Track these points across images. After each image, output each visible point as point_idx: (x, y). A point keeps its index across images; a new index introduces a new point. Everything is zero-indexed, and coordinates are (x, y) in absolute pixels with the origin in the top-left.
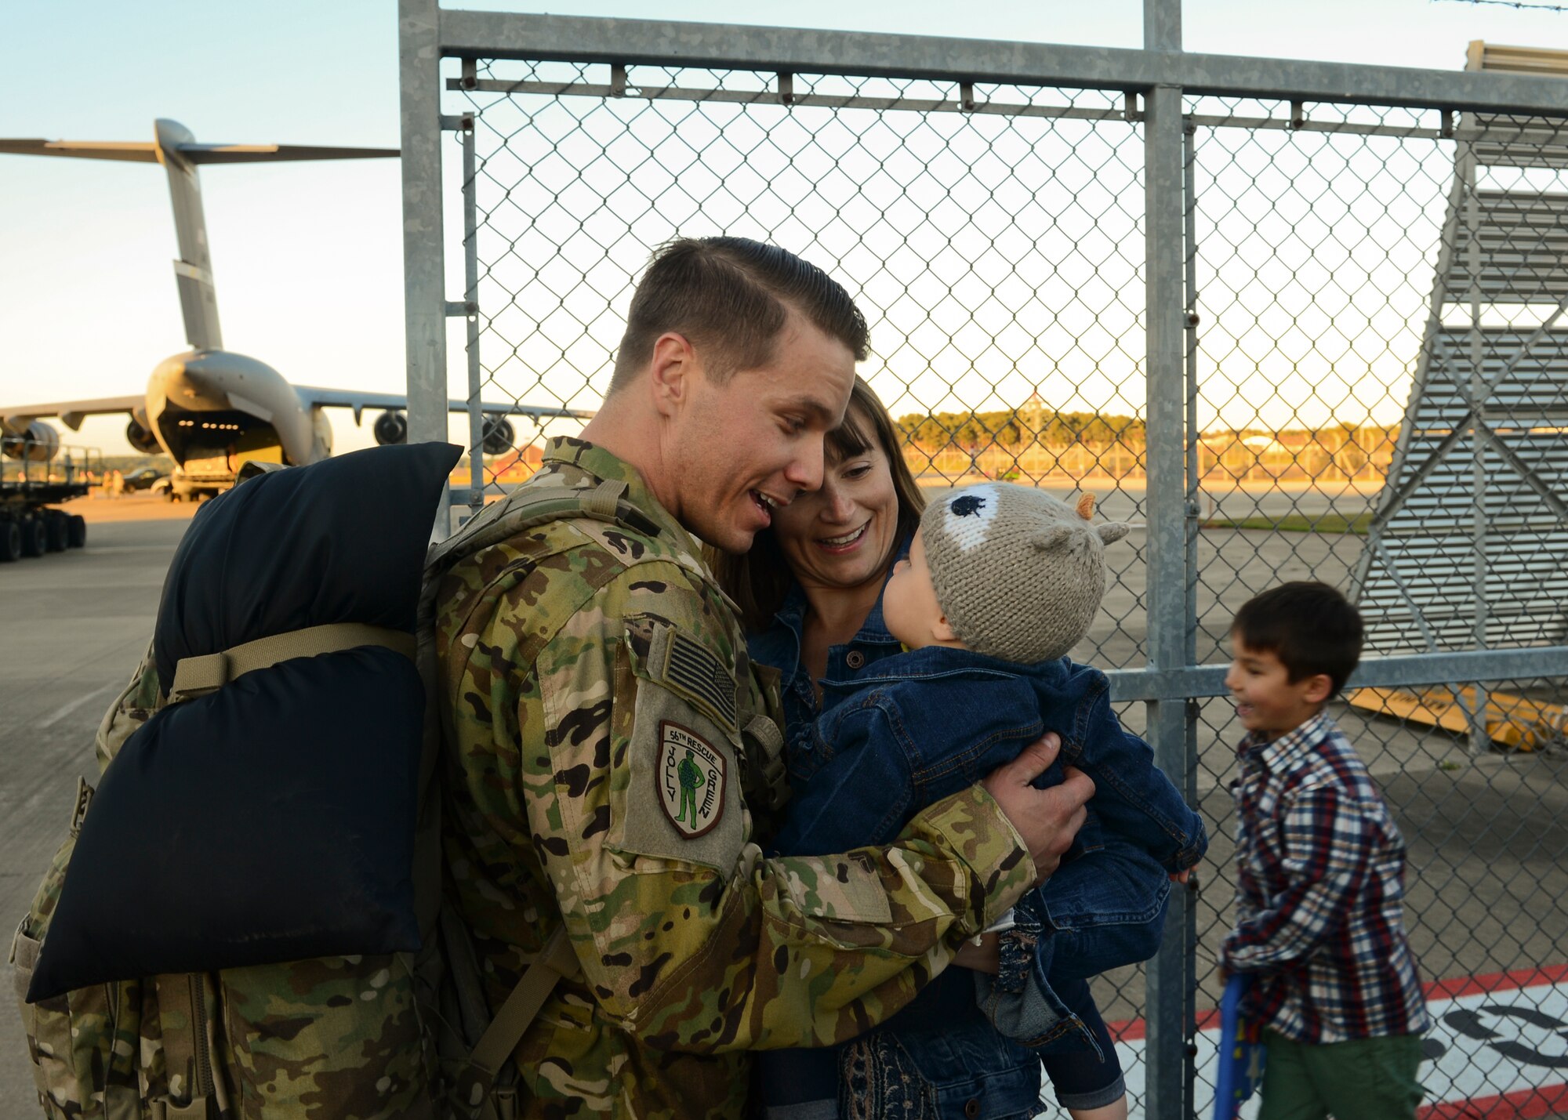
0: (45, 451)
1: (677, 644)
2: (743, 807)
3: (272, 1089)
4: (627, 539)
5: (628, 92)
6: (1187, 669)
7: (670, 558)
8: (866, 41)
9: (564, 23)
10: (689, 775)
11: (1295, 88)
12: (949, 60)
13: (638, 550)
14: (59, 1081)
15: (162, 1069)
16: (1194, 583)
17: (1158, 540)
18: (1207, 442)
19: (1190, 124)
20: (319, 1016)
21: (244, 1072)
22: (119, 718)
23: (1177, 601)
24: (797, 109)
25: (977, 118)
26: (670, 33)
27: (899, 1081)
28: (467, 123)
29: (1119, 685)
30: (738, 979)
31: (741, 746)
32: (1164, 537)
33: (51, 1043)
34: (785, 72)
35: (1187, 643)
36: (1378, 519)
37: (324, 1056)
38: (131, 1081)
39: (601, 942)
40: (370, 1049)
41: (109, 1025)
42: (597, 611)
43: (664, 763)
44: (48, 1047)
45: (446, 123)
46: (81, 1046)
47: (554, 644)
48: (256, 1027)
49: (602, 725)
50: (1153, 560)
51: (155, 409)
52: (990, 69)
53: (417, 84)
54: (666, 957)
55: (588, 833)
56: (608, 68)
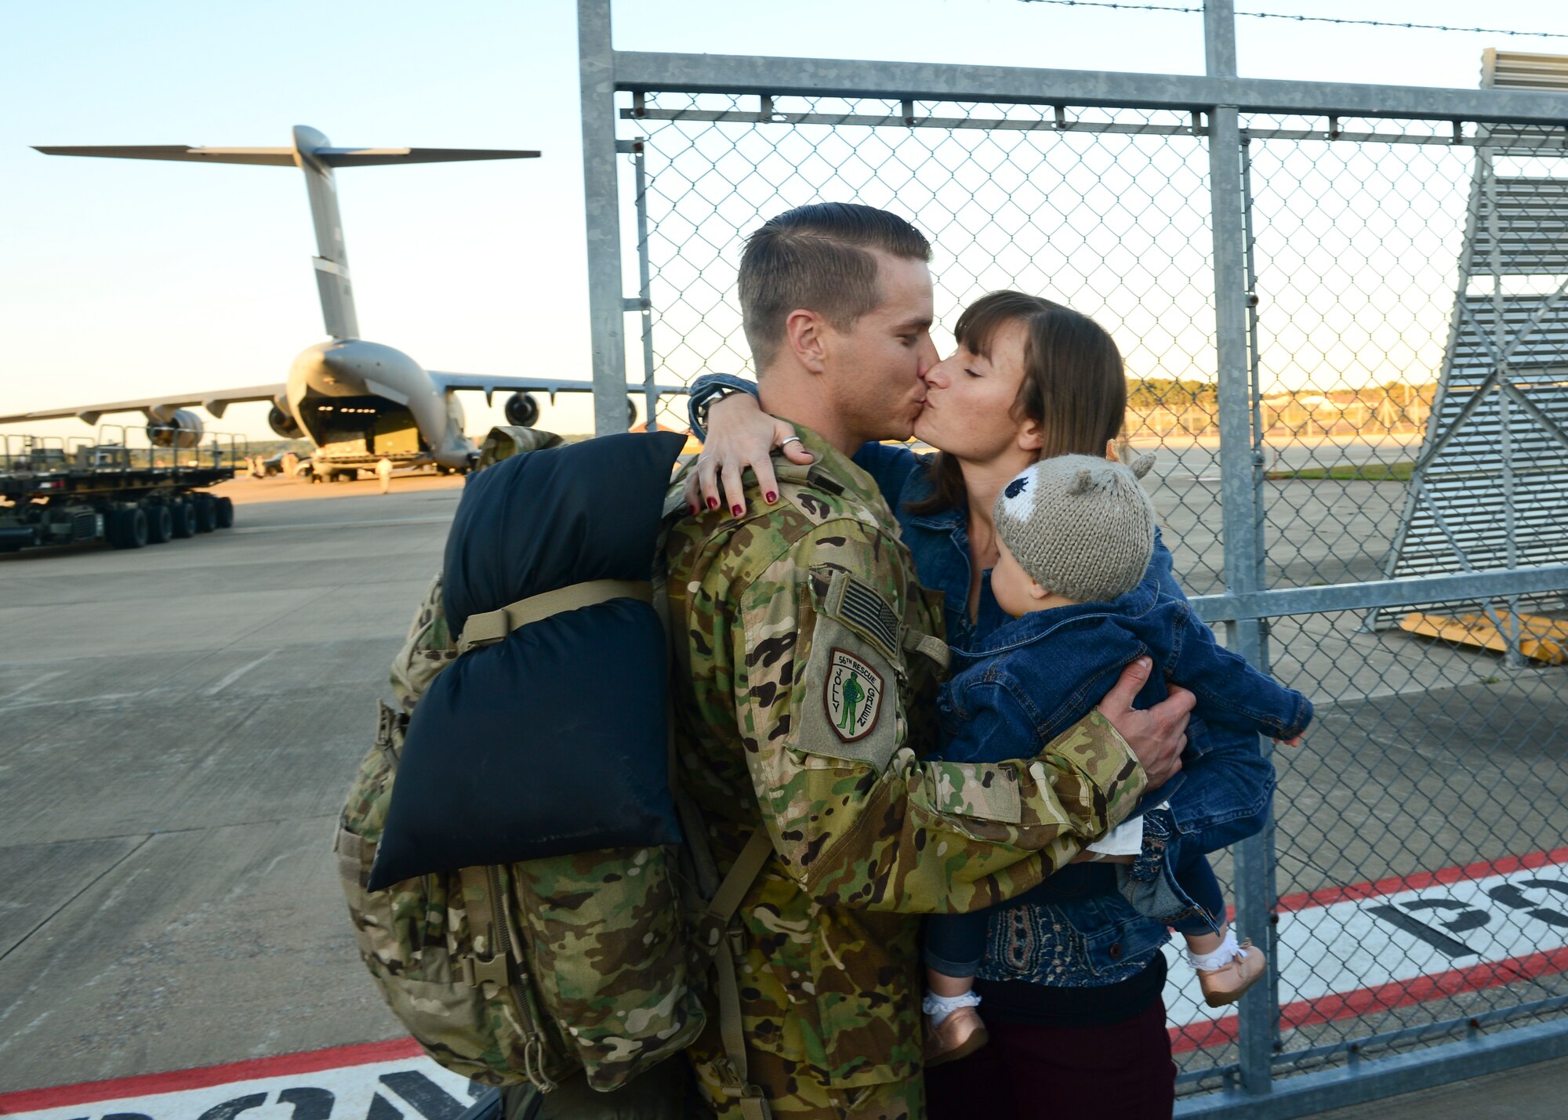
0: (192, 437)
1: (850, 587)
2: (898, 716)
3: (562, 947)
4: (817, 500)
5: (775, 118)
6: (1259, 593)
7: (850, 516)
8: (975, 73)
9: (720, 61)
10: (851, 692)
11: (1332, 106)
12: (1044, 87)
13: (825, 511)
14: (383, 944)
15: (467, 932)
16: (1262, 521)
17: (1231, 485)
18: (1270, 402)
19: (1245, 137)
20: (597, 890)
21: (536, 935)
22: (416, 657)
23: (1249, 536)
24: (918, 131)
25: (1068, 135)
26: (810, 68)
27: (1051, 931)
28: (638, 147)
29: (1202, 608)
30: (884, 852)
31: (900, 669)
32: (1236, 483)
33: (375, 914)
34: (907, 99)
35: (1258, 572)
36: (1419, 467)
37: (603, 921)
38: (441, 942)
39: (781, 821)
40: (637, 912)
41: (423, 901)
42: (790, 561)
43: (832, 682)
44: (372, 918)
45: (621, 147)
46: (400, 917)
47: (754, 586)
48: (547, 900)
49: (787, 652)
50: (1227, 505)
51: (296, 396)
52: (1078, 94)
53: (595, 114)
54: (827, 835)
55: (773, 736)
56: (757, 98)
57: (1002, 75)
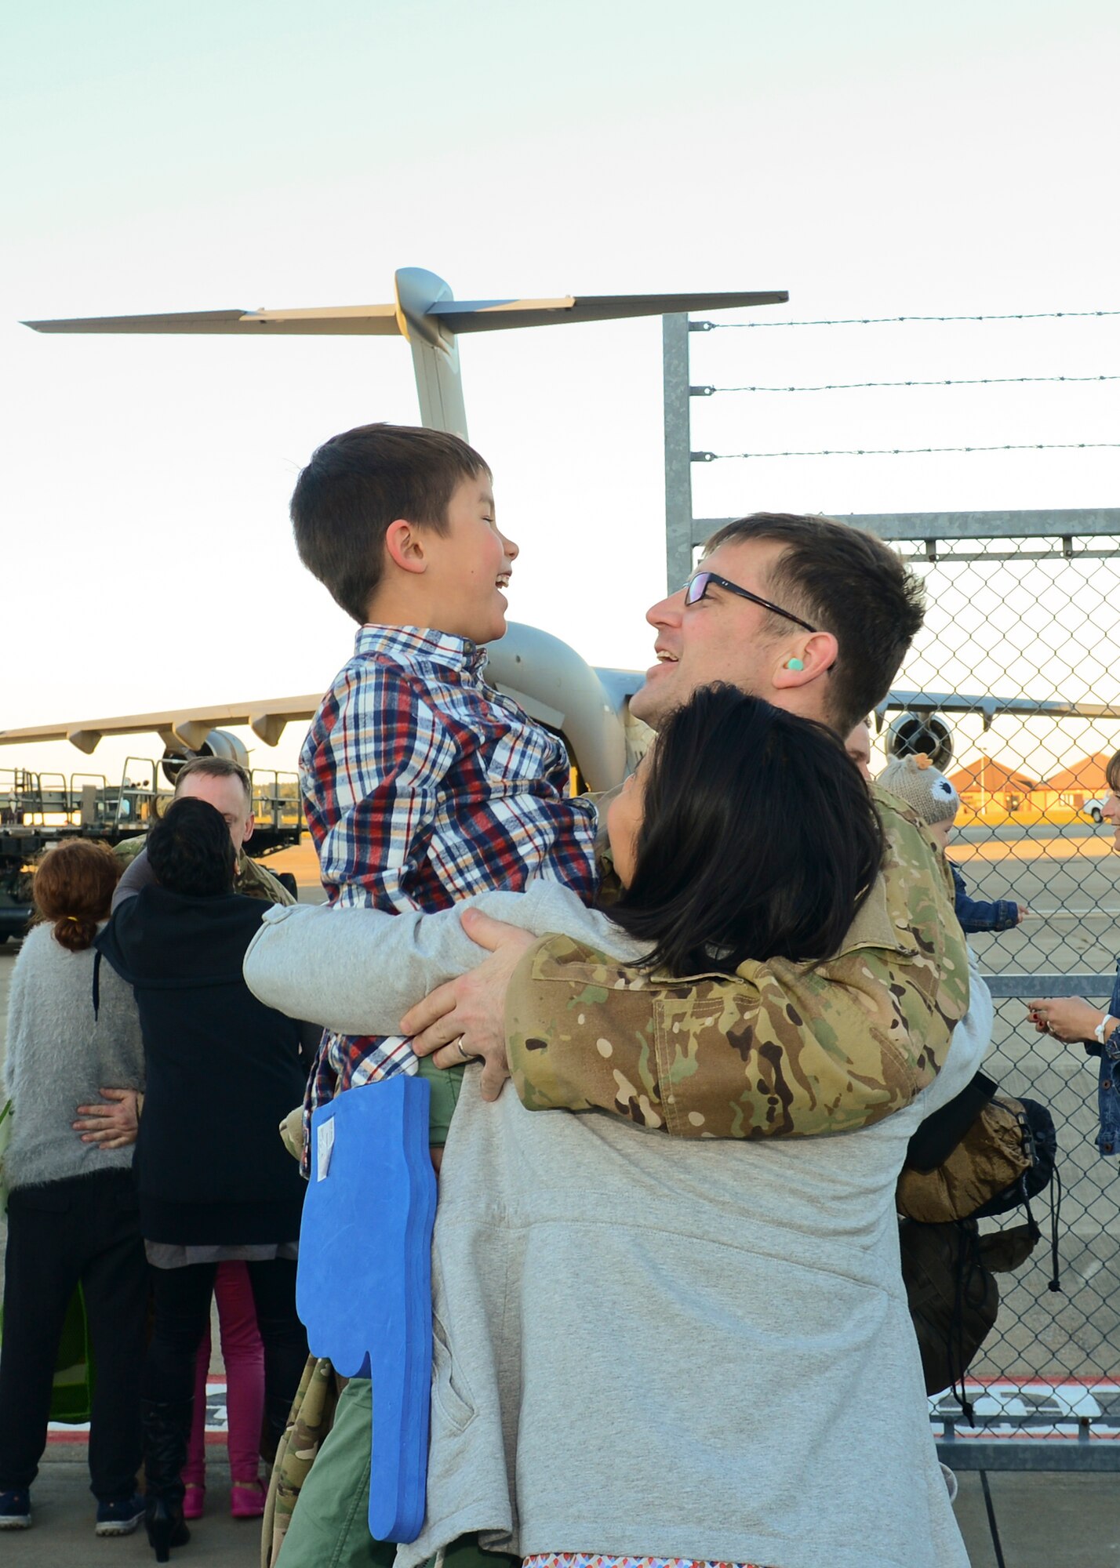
12: (1047, 525)
24: (940, 564)
25: (1075, 561)
34: (930, 540)
52: (1082, 528)
53: (677, 569)
57: (1008, 518)
